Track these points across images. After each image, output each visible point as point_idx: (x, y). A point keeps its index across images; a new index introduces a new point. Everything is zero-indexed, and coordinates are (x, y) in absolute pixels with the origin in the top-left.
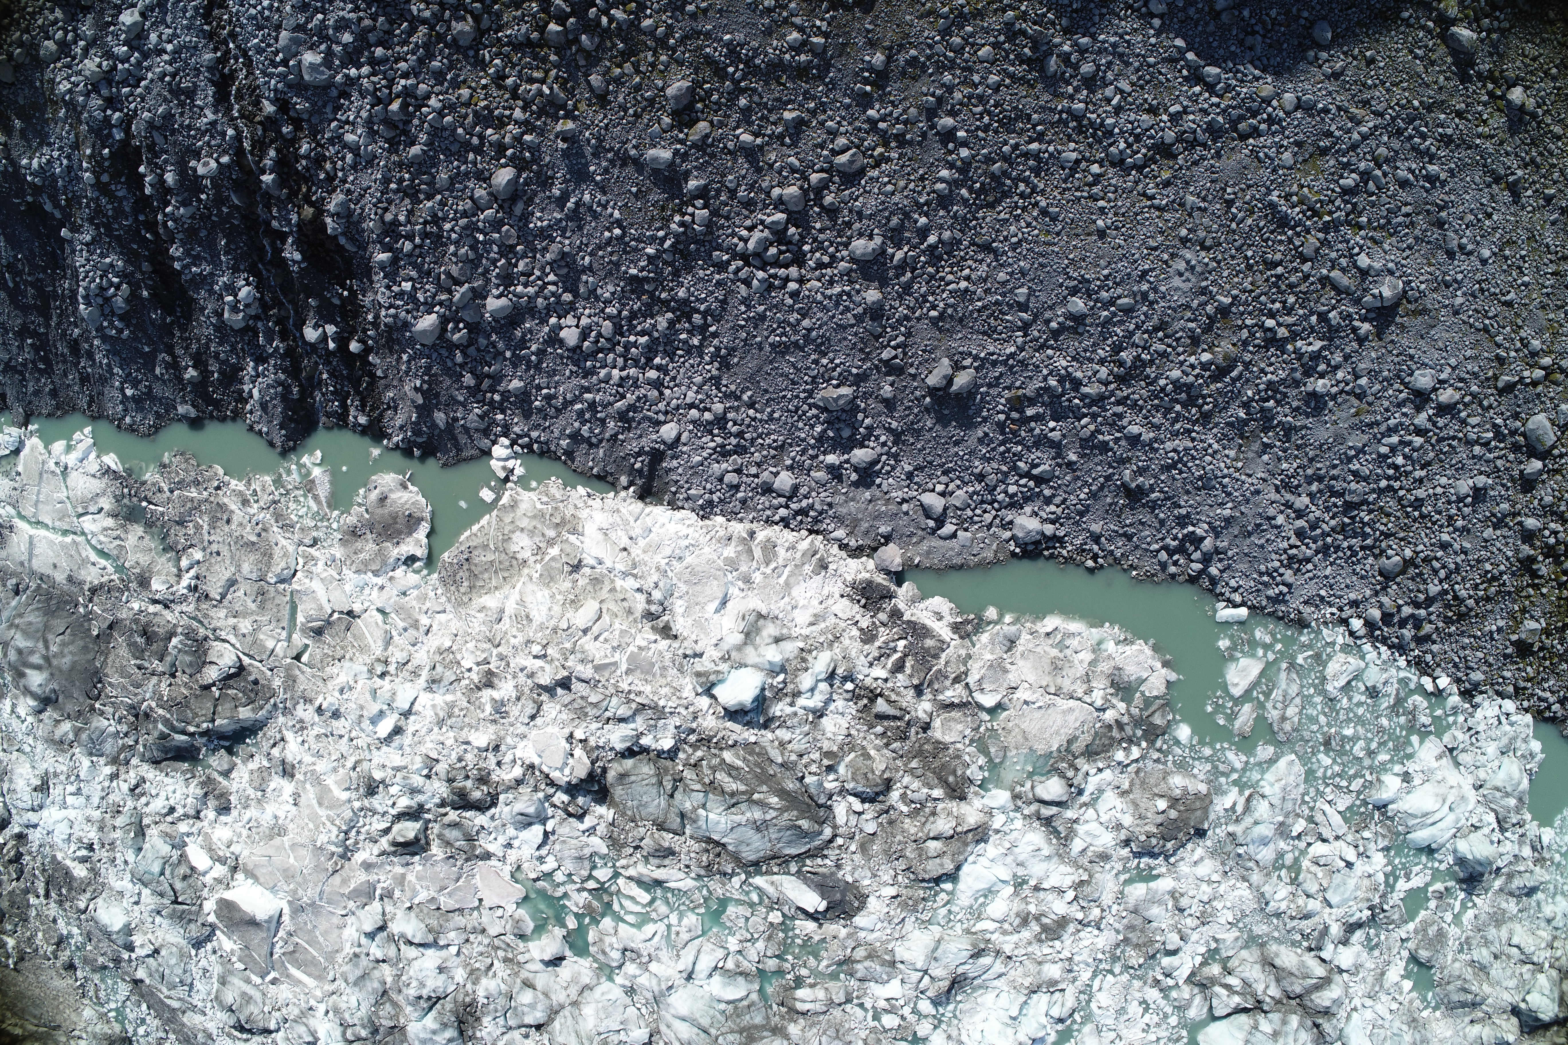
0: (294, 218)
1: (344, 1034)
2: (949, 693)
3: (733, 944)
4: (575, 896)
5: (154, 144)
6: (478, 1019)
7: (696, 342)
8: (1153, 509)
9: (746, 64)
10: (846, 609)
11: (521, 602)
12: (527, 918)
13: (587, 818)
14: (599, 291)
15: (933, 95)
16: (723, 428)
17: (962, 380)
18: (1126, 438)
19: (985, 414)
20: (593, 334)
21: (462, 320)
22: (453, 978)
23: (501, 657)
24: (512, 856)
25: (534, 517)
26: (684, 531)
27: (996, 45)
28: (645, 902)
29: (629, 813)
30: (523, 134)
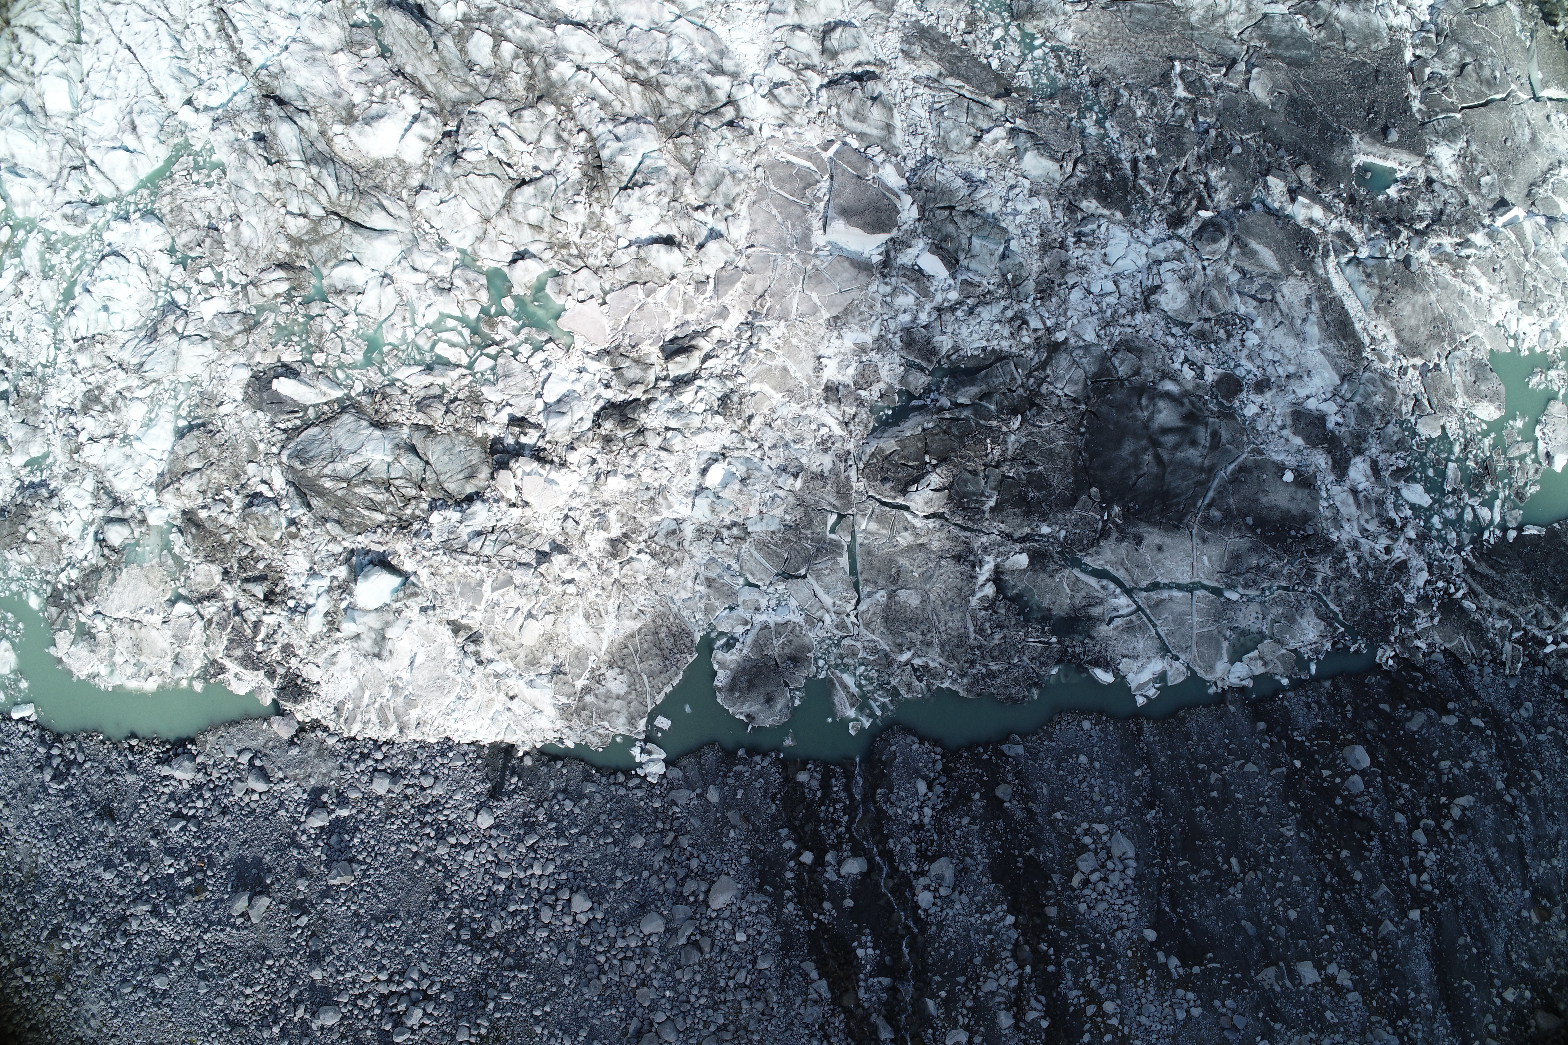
0: (862, 995)
1: (738, 110)
2: (213, 609)
3: (352, 322)
4: (508, 335)
6: (585, 175)
7: (467, 912)
8: (92, 801)
10: (311, 673)
11: (598, 631)
12: (553, 296)
13: (506, 420)
14: (555, 952)
16: (439, 829)
17: (241, 904)
18: (115, 867)
19: (224, 874)
20: (559, 908)
21: (692, 904)
22: (618, 212)
23: (607, 572)
24: (575, 361)
25: (608, 712)
26: (459, 725)
28: (440, 344)
29: (462, 438)
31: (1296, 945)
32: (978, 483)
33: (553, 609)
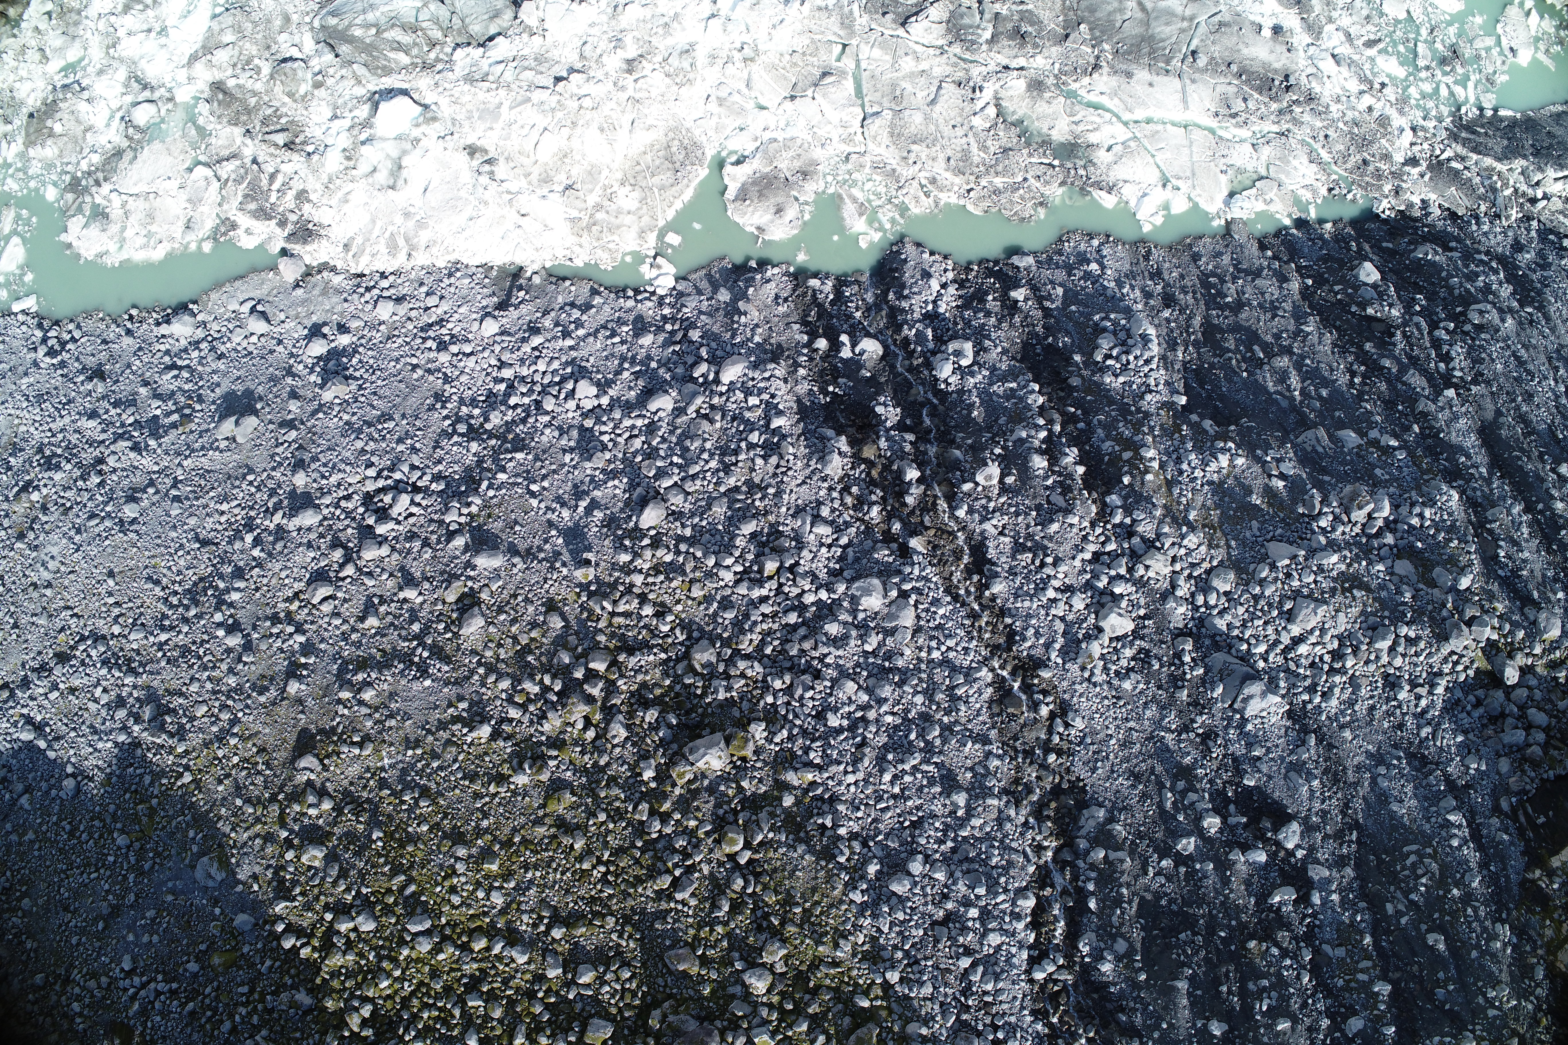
0: (883, 443)
2: (232, 168)
5: (1063, 494)
7: (464, 409)
8: (84, 368)
9: (412, 663)
10: (323, 215)
11: (612, 143)
14: (556, 434)
15: (245, 664)
16: (441, 342)
17: (227, 428)
18: (99, 416)
19: (213, 407)
20: (562, 396)
21: (702, 385)
23: (623, 88)
25: (618, 227)
26: (470, 245)
27: (192, 719)
30: (632, 561)
31: (1333, 417)
32: (973, 16)
33: (569, 123)
